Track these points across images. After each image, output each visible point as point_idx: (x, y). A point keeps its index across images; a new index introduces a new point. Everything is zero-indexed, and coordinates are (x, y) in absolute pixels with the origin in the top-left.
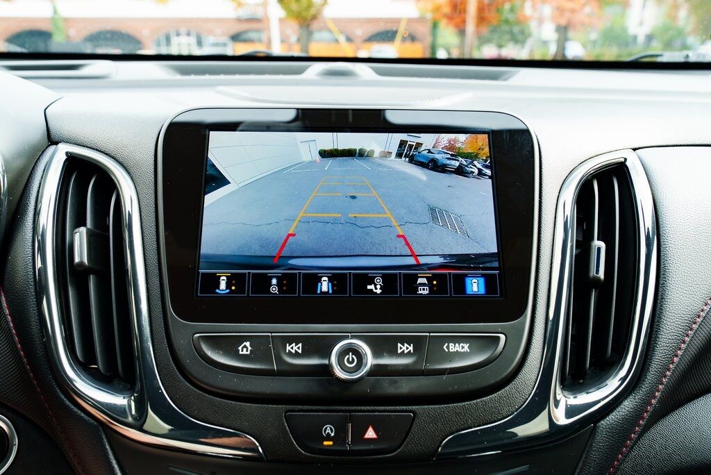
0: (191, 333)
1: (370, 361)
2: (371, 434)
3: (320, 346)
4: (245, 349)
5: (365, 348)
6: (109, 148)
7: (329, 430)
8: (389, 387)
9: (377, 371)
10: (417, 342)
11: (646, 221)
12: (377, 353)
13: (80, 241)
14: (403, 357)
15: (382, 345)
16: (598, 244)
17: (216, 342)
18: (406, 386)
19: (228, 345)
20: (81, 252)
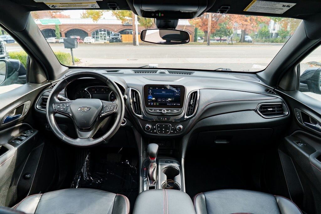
0: (147, 109)
1: (166, 112)
2: (166, 119)
3: (161, 110)
4: (153, 110)
5: (166, 111)
6: (136, 89)
7: (162, 118)
8: (168, 114)
9: (167, 113)
10: (171, 110)
11: (198, 98)
12: (167, 111)
13: (135, 98)
14: (170, 111)
15: (167, 110)
16: (192, 101)
17: (150, 109)
18: (169, 114)
19: (151, 110)
20: (135, 100)
